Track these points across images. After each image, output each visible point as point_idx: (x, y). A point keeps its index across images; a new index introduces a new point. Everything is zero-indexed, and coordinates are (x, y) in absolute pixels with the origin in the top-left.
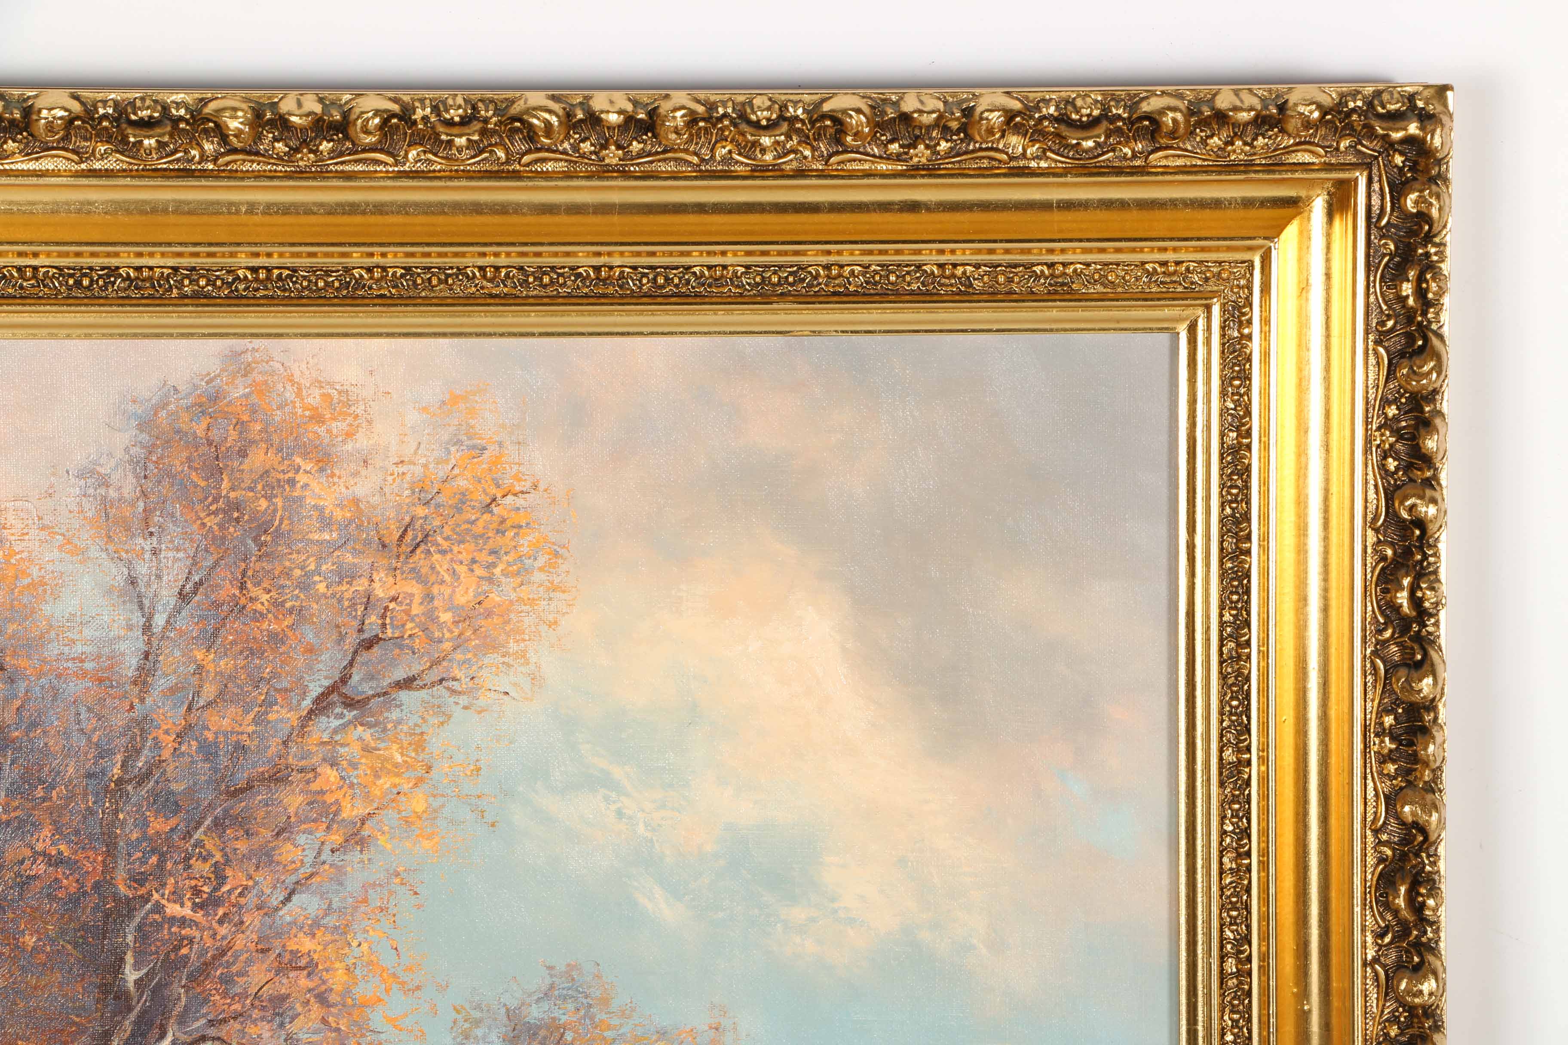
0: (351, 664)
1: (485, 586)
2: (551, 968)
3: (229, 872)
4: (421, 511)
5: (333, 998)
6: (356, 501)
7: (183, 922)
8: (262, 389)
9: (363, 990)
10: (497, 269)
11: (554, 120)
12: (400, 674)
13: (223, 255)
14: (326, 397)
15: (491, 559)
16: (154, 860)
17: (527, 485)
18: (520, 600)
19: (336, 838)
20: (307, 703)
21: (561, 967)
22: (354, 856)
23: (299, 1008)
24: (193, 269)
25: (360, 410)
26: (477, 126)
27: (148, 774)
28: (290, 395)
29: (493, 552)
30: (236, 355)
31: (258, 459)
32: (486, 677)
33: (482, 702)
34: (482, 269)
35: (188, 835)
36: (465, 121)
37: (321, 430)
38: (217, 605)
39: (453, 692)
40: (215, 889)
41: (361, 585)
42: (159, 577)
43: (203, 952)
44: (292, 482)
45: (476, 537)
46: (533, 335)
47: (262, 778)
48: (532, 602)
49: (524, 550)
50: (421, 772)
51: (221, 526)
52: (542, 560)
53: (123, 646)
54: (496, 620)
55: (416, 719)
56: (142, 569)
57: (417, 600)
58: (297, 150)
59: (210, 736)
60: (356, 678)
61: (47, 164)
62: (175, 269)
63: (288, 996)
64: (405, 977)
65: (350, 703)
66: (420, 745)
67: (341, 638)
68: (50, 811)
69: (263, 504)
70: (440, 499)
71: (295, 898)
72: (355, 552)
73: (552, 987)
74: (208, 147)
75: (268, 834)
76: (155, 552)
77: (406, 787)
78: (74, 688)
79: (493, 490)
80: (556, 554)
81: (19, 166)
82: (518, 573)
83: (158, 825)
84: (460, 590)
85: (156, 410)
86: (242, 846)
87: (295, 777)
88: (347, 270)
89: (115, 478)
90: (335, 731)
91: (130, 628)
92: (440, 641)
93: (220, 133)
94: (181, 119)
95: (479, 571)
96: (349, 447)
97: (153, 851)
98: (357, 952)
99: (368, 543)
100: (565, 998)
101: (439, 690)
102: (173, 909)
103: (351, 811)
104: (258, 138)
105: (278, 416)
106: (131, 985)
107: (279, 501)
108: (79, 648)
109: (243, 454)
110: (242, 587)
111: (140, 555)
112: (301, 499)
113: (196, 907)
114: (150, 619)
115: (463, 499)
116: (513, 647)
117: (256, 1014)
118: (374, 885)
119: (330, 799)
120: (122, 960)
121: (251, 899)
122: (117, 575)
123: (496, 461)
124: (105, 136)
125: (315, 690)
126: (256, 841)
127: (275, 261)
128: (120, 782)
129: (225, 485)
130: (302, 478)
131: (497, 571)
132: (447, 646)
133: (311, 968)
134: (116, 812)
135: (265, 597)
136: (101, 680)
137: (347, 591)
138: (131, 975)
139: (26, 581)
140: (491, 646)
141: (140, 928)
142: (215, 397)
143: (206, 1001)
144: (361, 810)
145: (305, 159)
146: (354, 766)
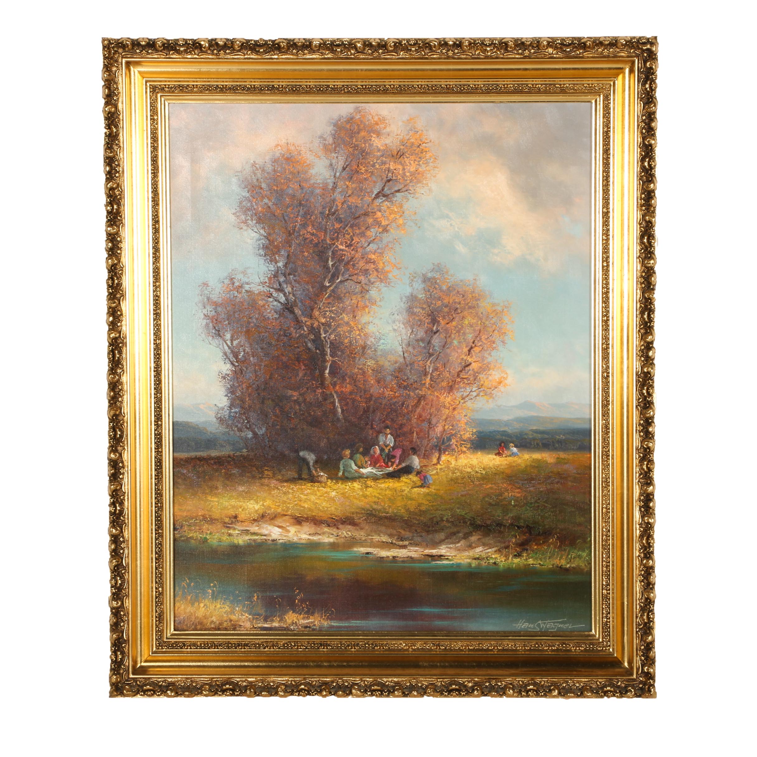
0: (384, 186)
1: (418, 167)
2: (433, 264)
3: (354, 238)
4: (402, 147)
5: (379, 270)
6: (386, 145)
7: (343, 250)
8: (363, 116)
9: (387, 268)
10: (422, 85)
11: (436, 43)
12: (396, 189)
13: (354, 82)
14: (379, 118)
15: (419, 160)
16: (336, 235)
17: (428, 141)
18: (426, 170)
19: (381, 230)
20: (374, 196)
21: (436, 263)
22: (385, 234)
23: (371, 272)
24: (347, 86)
25: (387, 122)
26: (417, 45)
27: (334, 213)
28: (370, 118)
29: (420, 158)
30: (357, 108)
31: (363, 134)
32: (418, 189)
33: (417, 196)
34: (418, 85)
35: (344, 228)
36: (415, 44)
37: (378, 127)
38: (352, 171)
39: (410, 193)
40: (351, 242)
41: (387, 166)
42: (338, 163)
43: (348, 258)
44: (370, 140)
45: (416, 154)
46: (430, 102)
47: (362, 214)
48: (429, 171)
49: (427, 158)
50: (401, 214)
51: (353, 151)
52: (432, 160)
53: (329, 181)
54: (421, 175)
55: (400, 200)
56: (334, 161)
57: (401, 170)
58: (374, 52)
59: (350, 204)
60: (386, 189)
61: (314, 56)
62: (343, 86)
63: (368, 269)
64: (397, 265)
65: (384, 196)
66: (401, 206)
67: (382, 179)
68: (311, 221)
69: (363, 145)
70: (407, 144)
71: (371, 245)
72: (386, 158)
73: (434, 268)
74: (352, 52)
75: (363, 228)
76: (337, 157)
77: (398, 217)
78: (318, 191)
79: (420, 142)
80: (436, 159)
81: (308, 57)
82: (426, 163)
83: (337, 226)
84: (412, 167)
85: (337, 121)
86: (358, 232)
87: (371, 214)
88: (385, 86)
89: (328, 138)
90: (381, 203)
91: (331, 176)
92: (406, 180)
93: (355, 48)
94: (346, 44)
95: (416, 163)
96: (385, 131)
97: (336, 232)
98: (385, 259)
99: (389, 155)
100: (437, 271)
101: (406, 193)
102: (341, 247)
103: (384, 223)
104: (364, 49)
105: (367, 123)
106: (330, 266)
107: (367, 145)
108: (319, 181)
109: (358, 133)
110: (358, 166)
111: (334, 158)
112: (373, 144)
113: (346, 246)
114: (335, 174)
115: (413, 144)
116: (424, 182)
117: (360, 274)
118: (390, 242)
119: (379, 220)
120: (328, 259)
121: (360, 245)
122: (327, 162)
123: (421, 135)
124: (328, 49)
125: (376, 192)
126: (361, 231)
127: (367, 83)
128: (328, 215)
129: (354, 140)
130: (373, 139)
131: (421, 163)
132: (408, 181)
133: (374, 263)
134: (327, 222)
135: (363, 169)
136: (324, 189)
137: (384, 167)
138: (330, 263)
139: (305, 164)
140: (419, 182)
141: (332, 252)
142: (352, 119)
143: (348, 270)
144: (387, 223)
145: (376, 54)
146: (385, 212)
